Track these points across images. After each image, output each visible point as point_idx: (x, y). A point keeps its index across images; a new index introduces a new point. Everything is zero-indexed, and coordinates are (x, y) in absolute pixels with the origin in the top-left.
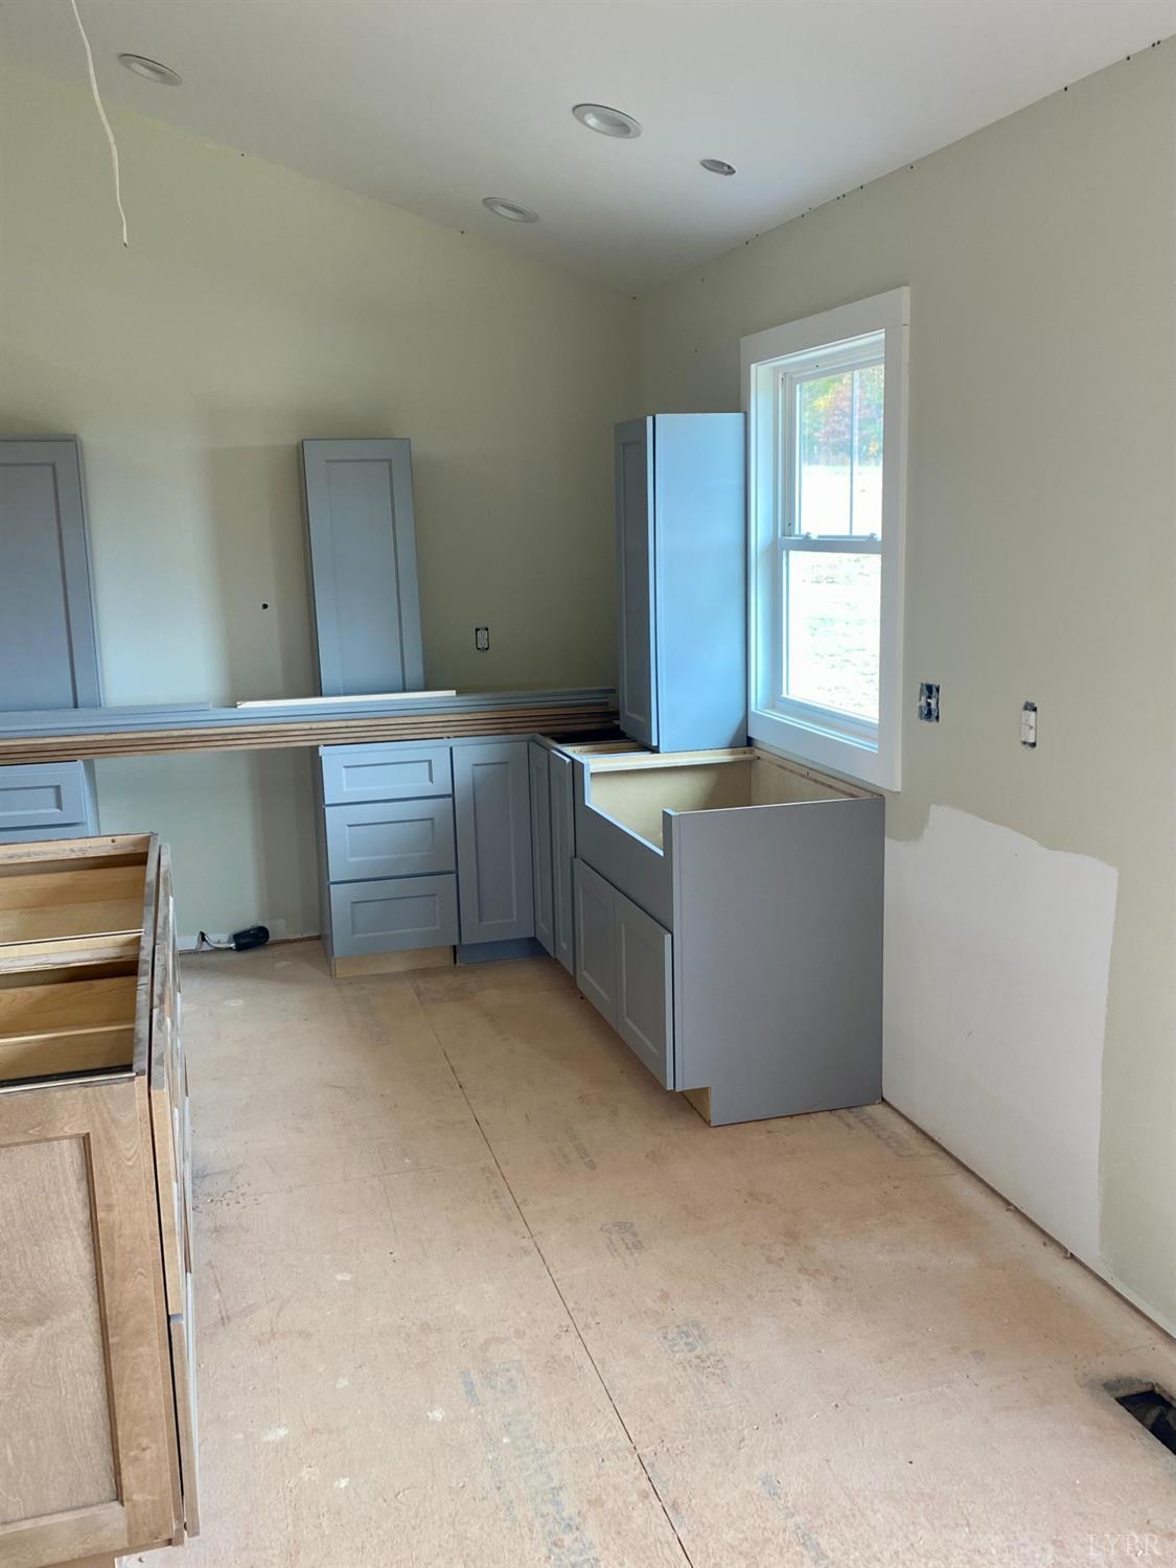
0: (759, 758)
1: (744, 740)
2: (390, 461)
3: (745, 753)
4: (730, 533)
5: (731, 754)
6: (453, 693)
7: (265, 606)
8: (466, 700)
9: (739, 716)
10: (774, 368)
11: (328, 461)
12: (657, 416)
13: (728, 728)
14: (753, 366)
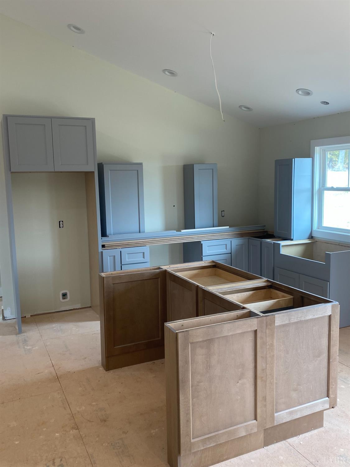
0: (317, 241)
1: (311, 237)
2: (213, 169)
3: (312, 240)
4: (309, 186)
5: (310, 240)
6: (228, 227)
7: (174, 206)
8: (232, 229)
9: (310, 231)
10: (320, 148)
11: (199, 169)
12: (295, 159)
13: (307, 235)
14: (316, 147)
